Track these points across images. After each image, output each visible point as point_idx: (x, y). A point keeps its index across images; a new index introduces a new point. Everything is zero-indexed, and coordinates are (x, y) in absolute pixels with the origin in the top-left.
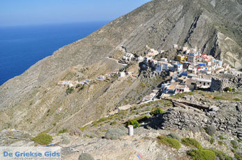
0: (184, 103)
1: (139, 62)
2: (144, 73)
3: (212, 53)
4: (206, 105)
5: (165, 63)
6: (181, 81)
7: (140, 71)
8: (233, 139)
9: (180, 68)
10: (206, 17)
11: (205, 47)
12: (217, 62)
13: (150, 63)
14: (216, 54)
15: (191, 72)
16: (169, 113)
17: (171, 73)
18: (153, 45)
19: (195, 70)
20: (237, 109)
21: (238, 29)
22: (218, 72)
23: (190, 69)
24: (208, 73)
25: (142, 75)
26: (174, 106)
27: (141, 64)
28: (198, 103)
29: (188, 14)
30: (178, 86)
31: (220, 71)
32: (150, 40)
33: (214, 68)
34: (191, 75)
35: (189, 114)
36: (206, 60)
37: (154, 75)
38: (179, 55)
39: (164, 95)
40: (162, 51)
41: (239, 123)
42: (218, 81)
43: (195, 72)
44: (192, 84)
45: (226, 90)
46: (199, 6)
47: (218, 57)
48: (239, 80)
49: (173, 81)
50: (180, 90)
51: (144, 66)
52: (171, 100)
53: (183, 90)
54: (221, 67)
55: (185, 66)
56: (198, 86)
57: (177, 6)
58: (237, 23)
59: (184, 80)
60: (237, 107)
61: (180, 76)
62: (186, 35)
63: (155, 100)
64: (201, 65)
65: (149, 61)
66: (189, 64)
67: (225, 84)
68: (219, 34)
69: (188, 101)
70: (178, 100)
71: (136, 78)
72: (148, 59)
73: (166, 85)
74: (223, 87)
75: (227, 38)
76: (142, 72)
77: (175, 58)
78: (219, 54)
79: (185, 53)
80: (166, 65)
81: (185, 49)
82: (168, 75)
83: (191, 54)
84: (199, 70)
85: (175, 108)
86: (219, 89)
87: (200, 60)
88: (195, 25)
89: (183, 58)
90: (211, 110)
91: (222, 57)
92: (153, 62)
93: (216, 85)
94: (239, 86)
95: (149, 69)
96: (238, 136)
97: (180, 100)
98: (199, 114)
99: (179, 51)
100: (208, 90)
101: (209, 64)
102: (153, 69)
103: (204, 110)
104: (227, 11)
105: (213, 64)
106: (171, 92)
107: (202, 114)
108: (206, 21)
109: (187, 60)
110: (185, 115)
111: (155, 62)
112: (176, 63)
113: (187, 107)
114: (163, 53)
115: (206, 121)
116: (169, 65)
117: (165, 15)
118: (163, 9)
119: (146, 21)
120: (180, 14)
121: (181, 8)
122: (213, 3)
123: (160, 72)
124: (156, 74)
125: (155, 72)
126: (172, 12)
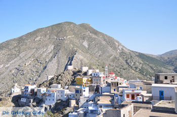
10: (82, 57)
13: (34, 93)
17: (73, 103)
21: (115, 70)
29: (60, 54)
38: (79, 77)
46: (72, 45)
51: (23, 100)
57: (47, 46)
58: (112, 64)
65: (32, 91)
77: (73, 82)
80: (62, 92)
81: (85, 69)
82: (68, 105)
89: (84, 80)
104: (100, 52)
108: (81, 61)
109: (91, 82)
111: (43, 90)
114: (53, 79)
117: (33, 55)
118: (30, 48)
119: (8, 61)
120: (51, 55)
121: (51, 47)
122: (86, 44)
123: (53, 105)
124: (46, 109)
125: (44, 105)
126: (41, 51)
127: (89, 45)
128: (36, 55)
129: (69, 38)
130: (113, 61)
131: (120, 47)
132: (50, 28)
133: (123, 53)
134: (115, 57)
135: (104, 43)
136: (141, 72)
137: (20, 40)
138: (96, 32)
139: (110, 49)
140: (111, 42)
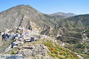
0: (23, 48)
1: (2, 35)
2: (5, 39)
3: (29, 29)
4: (30, 47)
5: (13, 34)
6: (20, 40)
7: (3, 39)
8: (41, 56)
9: (19, 35)
11: (27, 27)
12: (31, 32)
13: (7, 35)
14: (31, 29)
15: (23, 36)
16: (18, 53)
17: (16, 38)
18: (7, 28)
19: (24, 35)
20: (41, 46)
21: (36, 20)
22: (32, 35)
23: (22, 35)
24: (29, 36)
25: (4, 40)
26: (19, 50)
27: (3, 36)
28: (28, 47)
29: (20, 16)
30: (19, 42)
31: (33, 34)
32: (6, 26)
33: (31, 34)
34: (23, 37)
35: (25, 52)
36: (28, 31)
37: (9, 39)
38: (18, 31)
39: (14, 47)
40: (11, 30)
41: (42, 50)
42: (33, 38)
43: (25, 36)
44: (24, 40)
45: (36, 40)
46: (23, 13)
47: (31, 30)
48: (39, 36)
49: (17, 40)
50: (20, 43)
51: (4, 36)
52: (18, 48)
53: (21, 43)
54: (33, 33)
55: (21, 34)
56: (26, 41)
57: (15, 13)
59: (21, 39)
60: (40, 45)
61: (19, 38)
62: (19, 23)
63: (11, 49)
64: (26, 33)
66: (22, 33)
67: (35, 39)
68: (31, 22)
69: (24, 47)
70: (20, 47)
71: (1, 42)
72: (6, 33)
73: (14, 43)
74: (35, 40)
75: (33, 23)
76: (4, 39)
77: (17, 32)
78: (32, 29)
79: (20, 29)
81: (20, 28)
82: (15, 38)
83: (22, 30)
84: (26, 35)
85: (20, 50)
86: (34, 41)
87: (26, 31)
88: (22, 19)
89: (19, 31)
90: (33, 48)
91: (33, 30)
92: (8, 34)
93: (32, 39)
94: (39, 38)
95: (7, 37)
96: (43, 55)
97: (21, 47)
98: (29, 51)
99: (18, 29)
100: (30, 41)
101: (29, 32)
102: (8, 37)
103: (30, 49)
104: (32, 15)
105: (30, 32)
106: (17, 45)
107: (30, 50)
108: (26, 18)
109: (21, 32)
110: (24, 52)
112: (17, 34)
113: (24, 49)
115: (32, 52)
116: (15, 35)
117: (11, 16)
118: (10, 14)
119: (3, 18)
120: (17, 16)
121: (17, 13)
122: (28, 12)
123: (11, 38)
124: (10, 39)
125: (9, 38)
126: (13, 15)
127: (29, 13)
128: (12, 16)
129: (22, 10)
130: (36, 17)
131: (39, 13)
132: (17, 7)
133: (39, 15)
134: (37, 16)
135: (34, 12)
136: (44, 21)
137: (7, 11)
138: (31, 8)
139: (35, 14)
140: (36, 11)
